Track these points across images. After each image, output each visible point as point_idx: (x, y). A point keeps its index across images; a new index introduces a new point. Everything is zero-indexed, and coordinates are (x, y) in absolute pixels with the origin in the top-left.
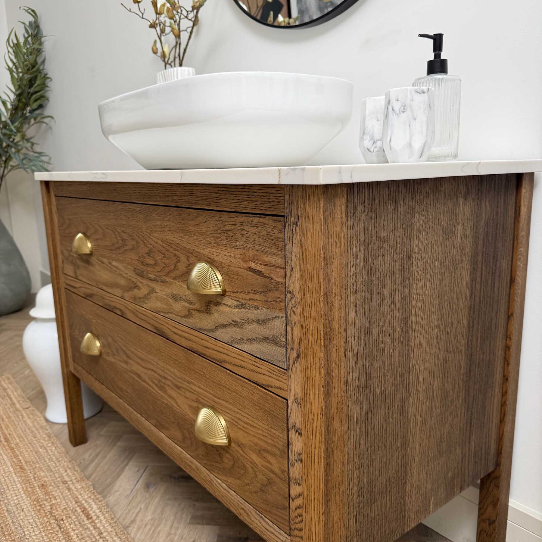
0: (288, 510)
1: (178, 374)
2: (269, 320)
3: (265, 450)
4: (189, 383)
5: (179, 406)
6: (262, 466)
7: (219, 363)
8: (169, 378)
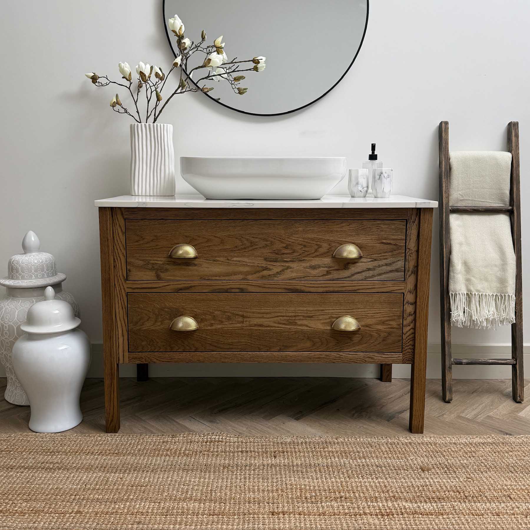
0: (401, 341)
1: (311, 309)
3: (387, 321)
4: (323, 310)
5: (310, 327)
6: (385, 329)
7: (354, 291)
8: (300, 314)
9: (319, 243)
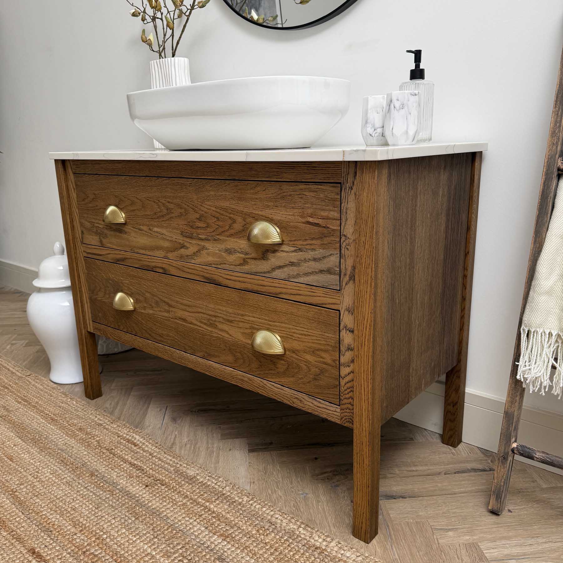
0: (338, 388)
1: (230, 311)
2: (324, 257)
3: (318, 350)
4: (242, 315)
5: (230, 335)
6: (316, 361)
7: (276, 296)
8: (219, 315)
9: (232, 215)
